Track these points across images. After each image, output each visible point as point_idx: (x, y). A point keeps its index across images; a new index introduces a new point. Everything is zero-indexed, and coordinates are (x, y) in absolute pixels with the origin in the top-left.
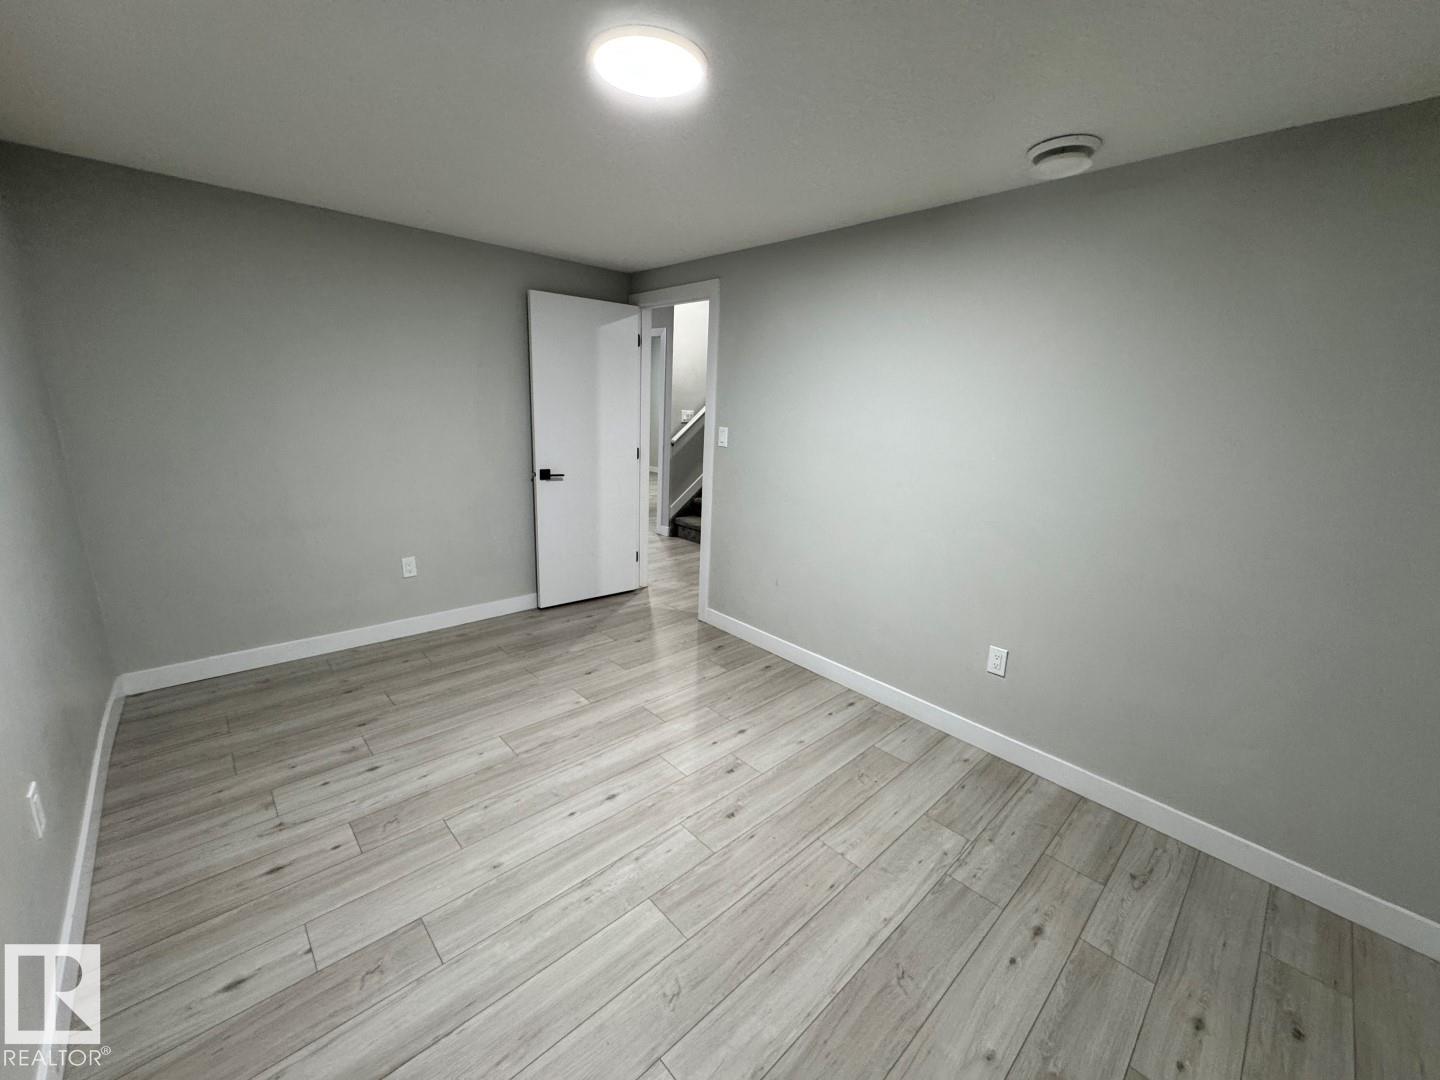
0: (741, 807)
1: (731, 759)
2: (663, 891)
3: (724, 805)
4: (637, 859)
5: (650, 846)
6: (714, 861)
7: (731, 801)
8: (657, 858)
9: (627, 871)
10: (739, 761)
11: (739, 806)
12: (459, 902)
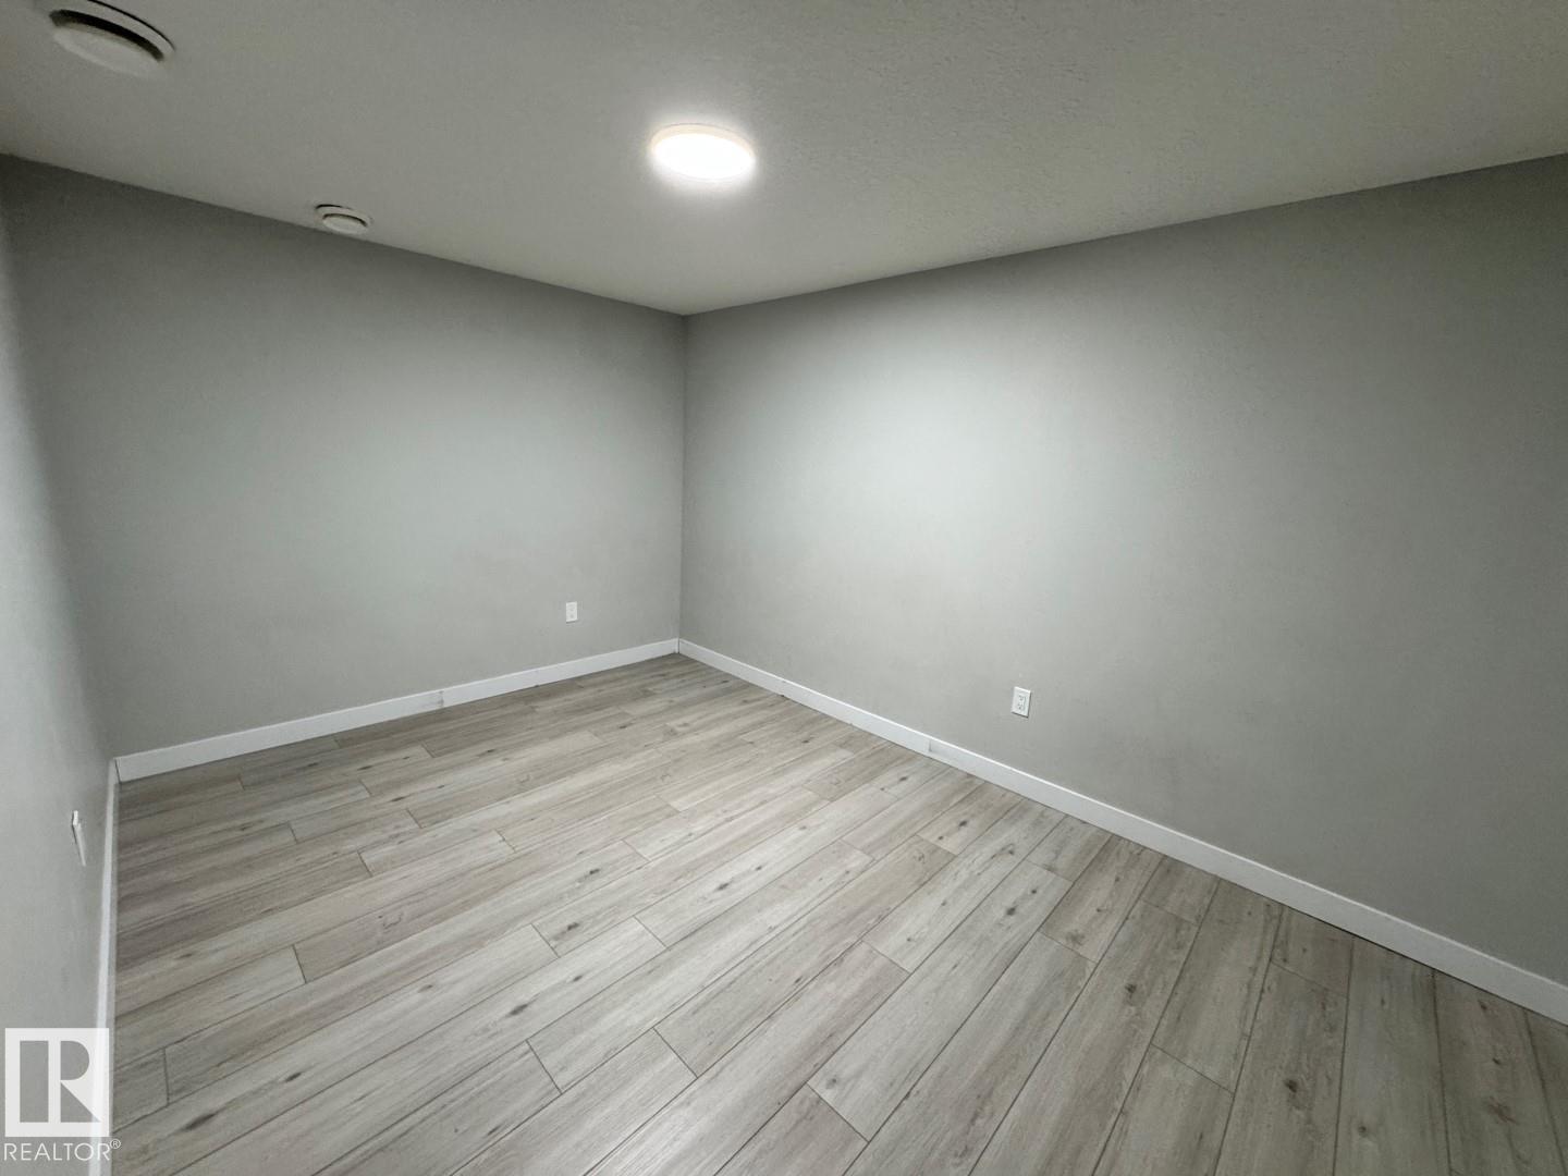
0: (580, 880)
1: (562, 949)
2: (669, 816)
3: (598, 882)
4: (690, 835)
5: (680, 844)
6: (623, 835)
7: (588, 887)
8: (675, 835)
9: (698, 827)
10: (553, 943)
11: (580, 882)
12: (814, 809)
